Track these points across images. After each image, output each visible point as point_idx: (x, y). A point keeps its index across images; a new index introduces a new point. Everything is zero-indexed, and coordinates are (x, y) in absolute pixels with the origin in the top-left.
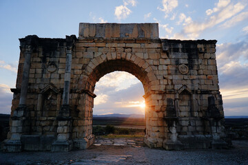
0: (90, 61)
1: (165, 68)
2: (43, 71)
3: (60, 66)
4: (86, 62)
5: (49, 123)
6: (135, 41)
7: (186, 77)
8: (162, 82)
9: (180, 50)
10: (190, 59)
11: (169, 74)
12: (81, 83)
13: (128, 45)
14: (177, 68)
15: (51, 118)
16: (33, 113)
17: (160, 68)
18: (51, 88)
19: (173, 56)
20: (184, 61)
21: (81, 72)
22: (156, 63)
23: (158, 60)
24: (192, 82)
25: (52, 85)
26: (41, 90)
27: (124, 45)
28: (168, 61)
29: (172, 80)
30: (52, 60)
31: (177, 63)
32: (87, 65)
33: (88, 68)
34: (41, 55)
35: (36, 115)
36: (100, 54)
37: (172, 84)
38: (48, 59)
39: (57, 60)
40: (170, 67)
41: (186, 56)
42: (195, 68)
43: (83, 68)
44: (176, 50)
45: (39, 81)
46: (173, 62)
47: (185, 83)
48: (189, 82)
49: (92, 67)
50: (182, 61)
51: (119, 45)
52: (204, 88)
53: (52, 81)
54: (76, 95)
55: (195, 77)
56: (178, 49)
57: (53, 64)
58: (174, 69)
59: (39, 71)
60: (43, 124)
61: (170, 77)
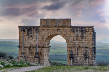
0: (45, 35)
1: (72, 38)
2: (28, 39)
3: (34, 37)
4: (43, 36)
5: (32, 58)
6: (61, 27)
7: (80, 42)
8: (71, 44)
9: (79, 31)
10: (82, 34)
11: (74, 40)
12: (42, 44)
13: (59, 28)
14: (77, 38)
15: (32, 57)
16: (26, 55)
17: (71, 38)
18: (31, 45)
19: (76, 33)
20: (80, 35)
21: (41, 39)
22: (69, 36)
23: (70, 34)
24: (82, 44)
25: (32, 44)
26: (28, 46)
27: (57, 28)
28: (74, 35)
29: (75, 43)
30: (31, 35)
31: (77, 36)
32: (44, 37)
33: (44, 38)
34: (27, 33)
35: (27, 56)
36: (48, 32)
37: (75, 44)
38: (29, 34)
39: (33, 35)
40: (74, 38)
41: (81, 33)
42: (84, 38)
43: (42, 38)
44: (77, 31)
45: (27, 43)
46: (76, 36)
47: (79, 44)
48: (81, 44)
49: (45, 37)
50: (79, 35)
51: (55, 29)
52: (86, 46)
53: (32, 43)
54: (40, 48)
55: (84, 42)
56: (78, 30)
57: (31, 36)
58: (76, 38)
59: (27, 39)
60: (30, 58)
61: (74, 42)
